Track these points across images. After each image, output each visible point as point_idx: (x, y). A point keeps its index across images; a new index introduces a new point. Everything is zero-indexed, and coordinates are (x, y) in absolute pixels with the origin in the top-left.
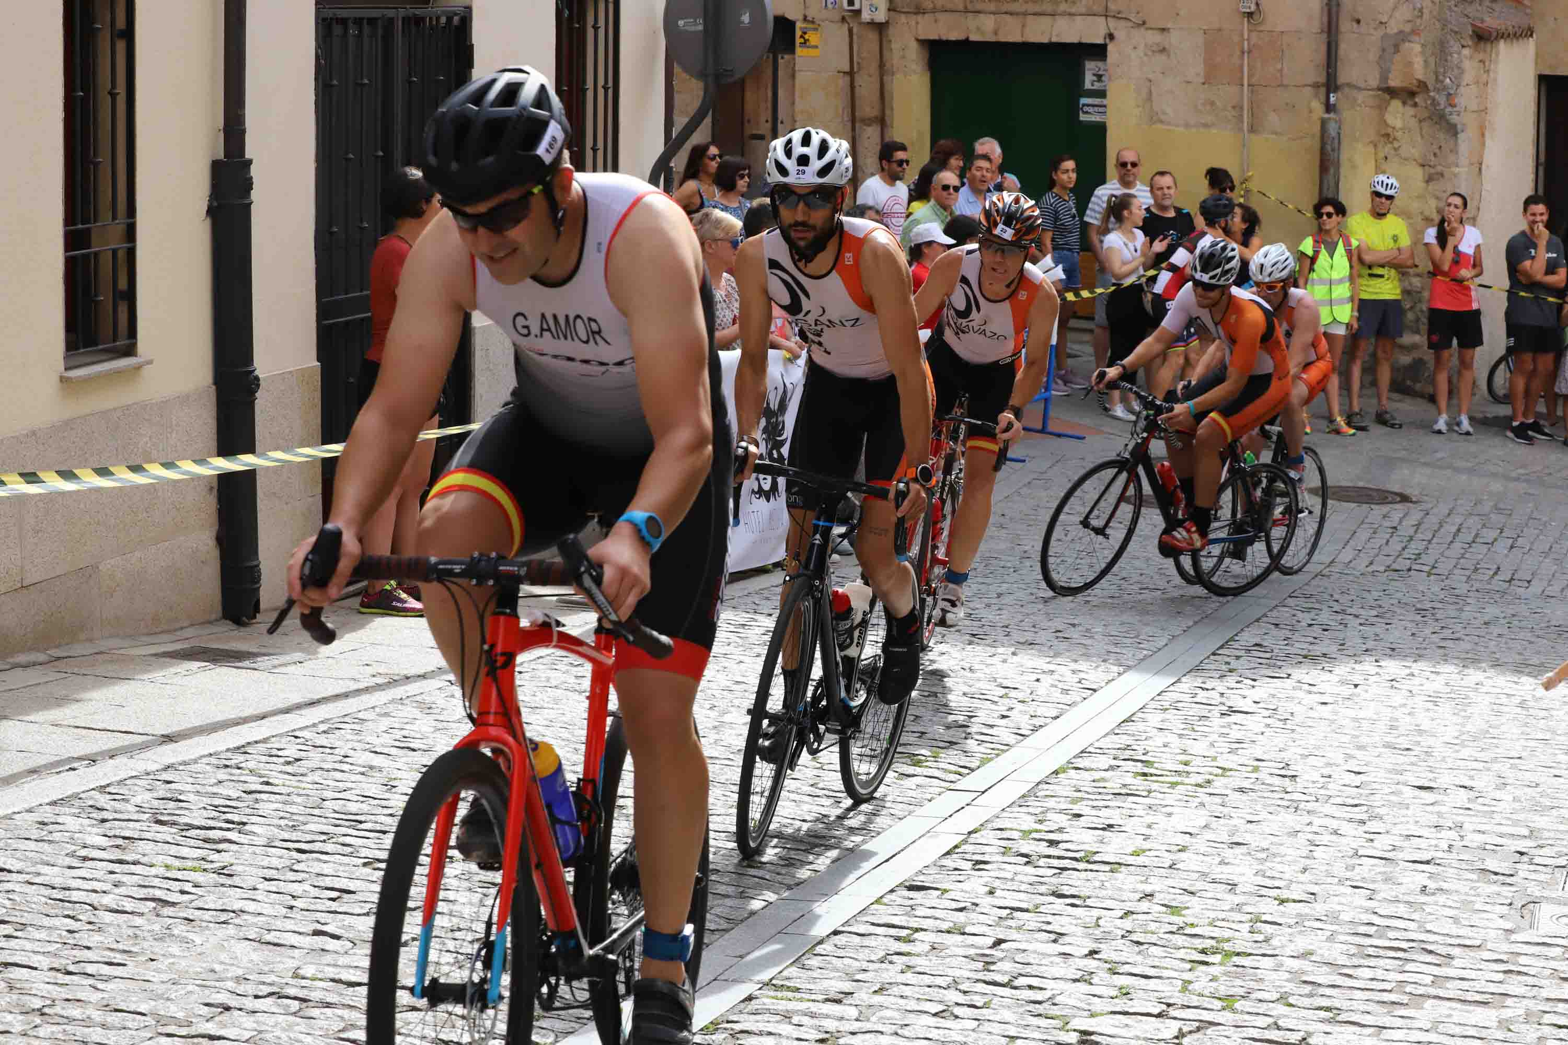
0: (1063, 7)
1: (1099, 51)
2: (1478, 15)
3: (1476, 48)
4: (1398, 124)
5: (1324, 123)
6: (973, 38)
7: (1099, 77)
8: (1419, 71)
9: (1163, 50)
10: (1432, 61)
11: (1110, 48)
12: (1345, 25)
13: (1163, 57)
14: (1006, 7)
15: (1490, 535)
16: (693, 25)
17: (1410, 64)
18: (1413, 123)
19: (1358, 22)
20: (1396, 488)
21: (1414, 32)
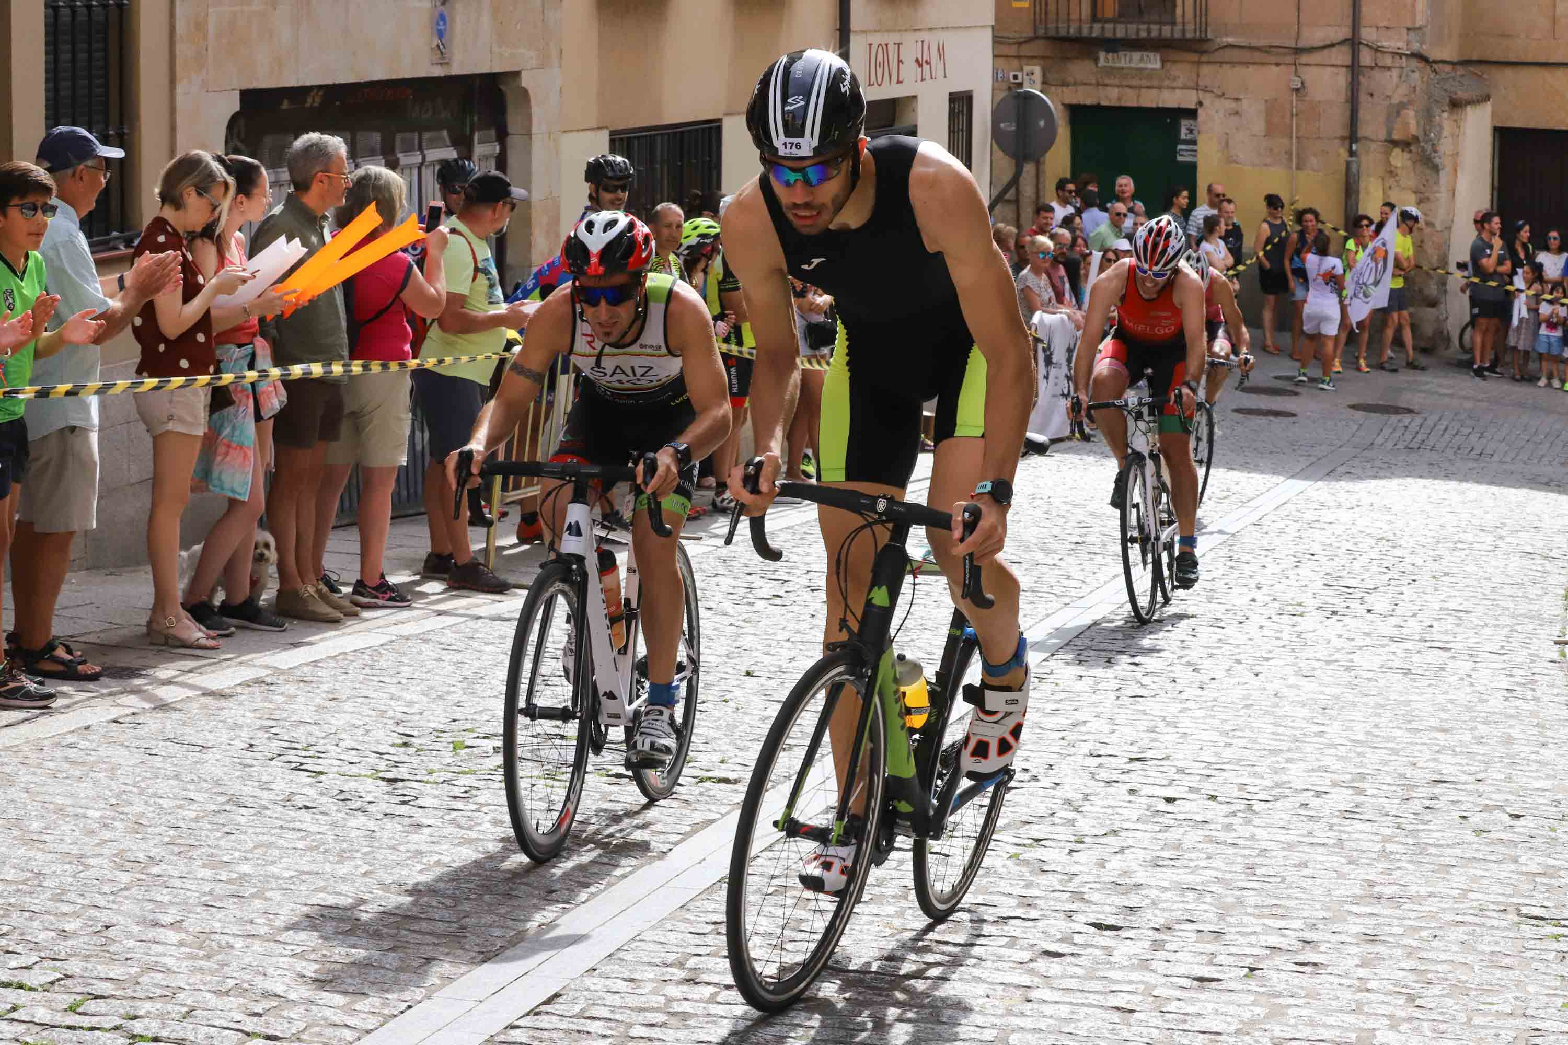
0: (1167, 83)
1: (1192, 114)
2: (1453, 89)
3: (1451, 113)
4: (1399, 165)
5: (1348, 164)
6: (1104, 103)
7: (1191, 131)
8: (1413, 129)
9: (1237, 113)
10: (1422, 122)
11: (1200, 111)
12: (1363, 98)
13: (1236, 118)
14: (1125, 83)
15: (1466, 431)
16: (1008, 126)
17: (1407, 124)
18: (1409, 163)
19: (1372, 95)
20: (1404, 405)
21: (1410, 102)
